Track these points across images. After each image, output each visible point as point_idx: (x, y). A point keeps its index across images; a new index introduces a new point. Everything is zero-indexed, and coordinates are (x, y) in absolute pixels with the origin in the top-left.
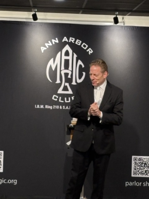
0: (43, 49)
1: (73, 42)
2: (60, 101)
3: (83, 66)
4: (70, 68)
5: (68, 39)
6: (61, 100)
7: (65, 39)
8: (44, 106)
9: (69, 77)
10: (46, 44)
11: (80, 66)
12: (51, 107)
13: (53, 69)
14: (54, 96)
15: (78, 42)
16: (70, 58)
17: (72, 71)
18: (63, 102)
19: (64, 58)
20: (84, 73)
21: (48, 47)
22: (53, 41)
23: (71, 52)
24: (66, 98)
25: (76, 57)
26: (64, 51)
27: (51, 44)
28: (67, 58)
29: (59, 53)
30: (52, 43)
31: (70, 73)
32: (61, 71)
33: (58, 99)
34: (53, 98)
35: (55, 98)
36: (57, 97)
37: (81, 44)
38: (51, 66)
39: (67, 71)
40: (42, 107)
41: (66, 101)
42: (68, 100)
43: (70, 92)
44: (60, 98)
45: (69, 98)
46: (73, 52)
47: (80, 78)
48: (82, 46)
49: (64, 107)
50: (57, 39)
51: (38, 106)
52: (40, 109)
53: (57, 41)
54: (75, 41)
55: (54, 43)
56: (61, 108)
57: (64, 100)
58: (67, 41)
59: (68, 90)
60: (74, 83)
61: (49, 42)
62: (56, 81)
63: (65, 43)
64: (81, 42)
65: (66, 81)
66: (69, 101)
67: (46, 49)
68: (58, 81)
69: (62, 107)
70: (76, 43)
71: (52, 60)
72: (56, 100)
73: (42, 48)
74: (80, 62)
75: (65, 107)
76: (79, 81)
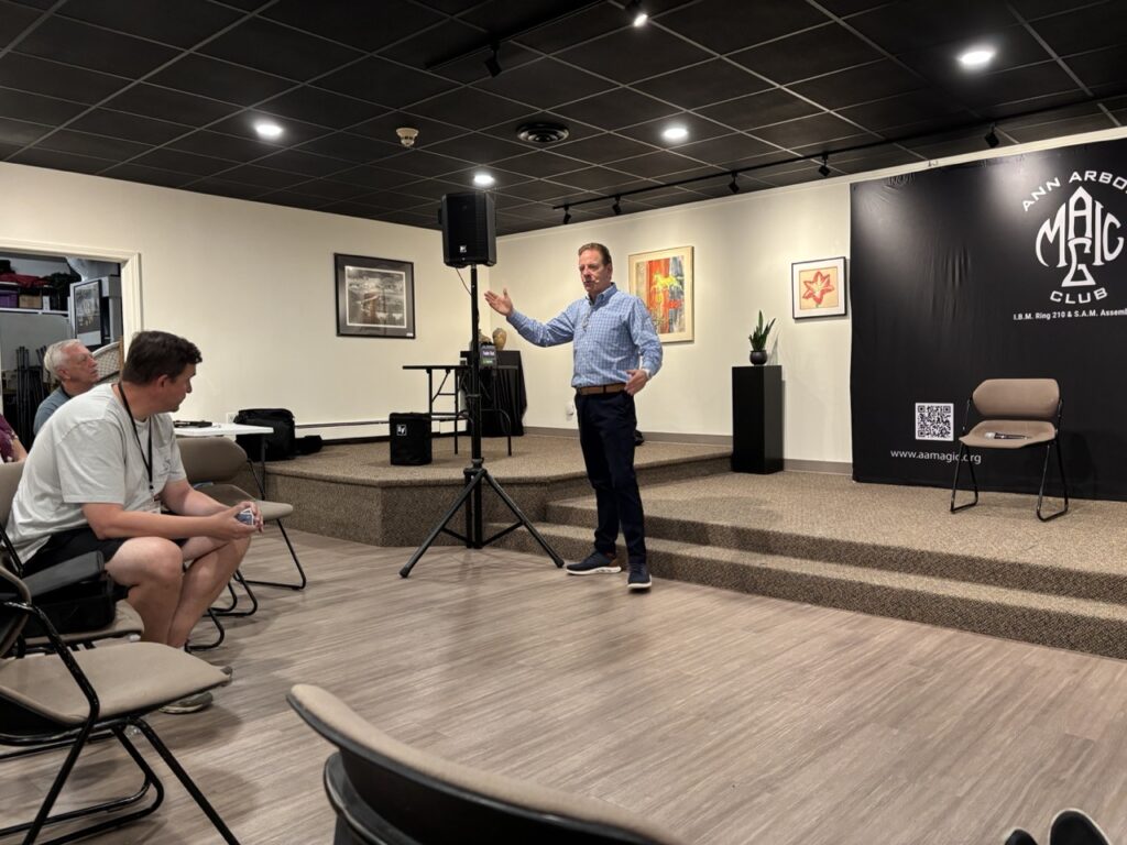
0: (1027, 205)
1: (1093, 179)
2: (1067, 301)
3: (1118, 225)
4: (1089, 233)
5: (1082, 175)
6: (1070, 300)
7: (1076, 176)
8: (1033, 315)
9: (1087, 250)
10: (1034, 195)
11: (1112, 225)
12: (1048, 317)
13: (1051, 239)
14: (1054, 293)
15: (1105, 178)
16: (1087, 213)
17: (1093, 239)
18: (1073, 302)
19: (1074, 214)
20: (1121, 240)
21: (1037, 199)
22: (1049, 184)
23: (1088, 199)
24: (1080, 296)
25: (1102, 210)
26: (1073, 201)
27: (1043, 192)
28: (1080, 213)
29: (1064, 207)
30: (1046, 189)
31: (1088, 243)
32: (1067, 241)
33: (1064, 298)
34: (1052, 298)
35: (1056, 296)
36: (1061, 294)
37: (1113, 180)
38: (1045, 235)
39: (1080, 240)
40: (1028, 316)
41: (1081, 301)
42: (1085, 298)
43: (1090, 281)
44: (1068, 296)
45: (1089, 295)
46: (1094, 199)
47: (1112, 249)
48: (1115, 184)
49: (1076, 313)
50: (1056, 180)
51: (1020, 317)
52: (1024, 321)
53: (1058, 184)
54: (1098, 177)
55: (1050, 189)
56: (1070, 315)
57: (1077, 300)
58: (1080, 179)
59: (1084, 278)
60: (1098, 262)
61: (1041, 188)
62: (1058, 262)
63: (1076, 185)
64: (1111, 176)
65: (1079, 262)
66: (1089, 300)
67: (1032, 203)
68: (1062, 263)
69: (1073, 314)
70: (1101, 180)
71: (1048, 223)
72: (1059, 300)
73: (1025, 203)
74: (1110, 218)
75: (1080, 313)
76: (1109, 257)
